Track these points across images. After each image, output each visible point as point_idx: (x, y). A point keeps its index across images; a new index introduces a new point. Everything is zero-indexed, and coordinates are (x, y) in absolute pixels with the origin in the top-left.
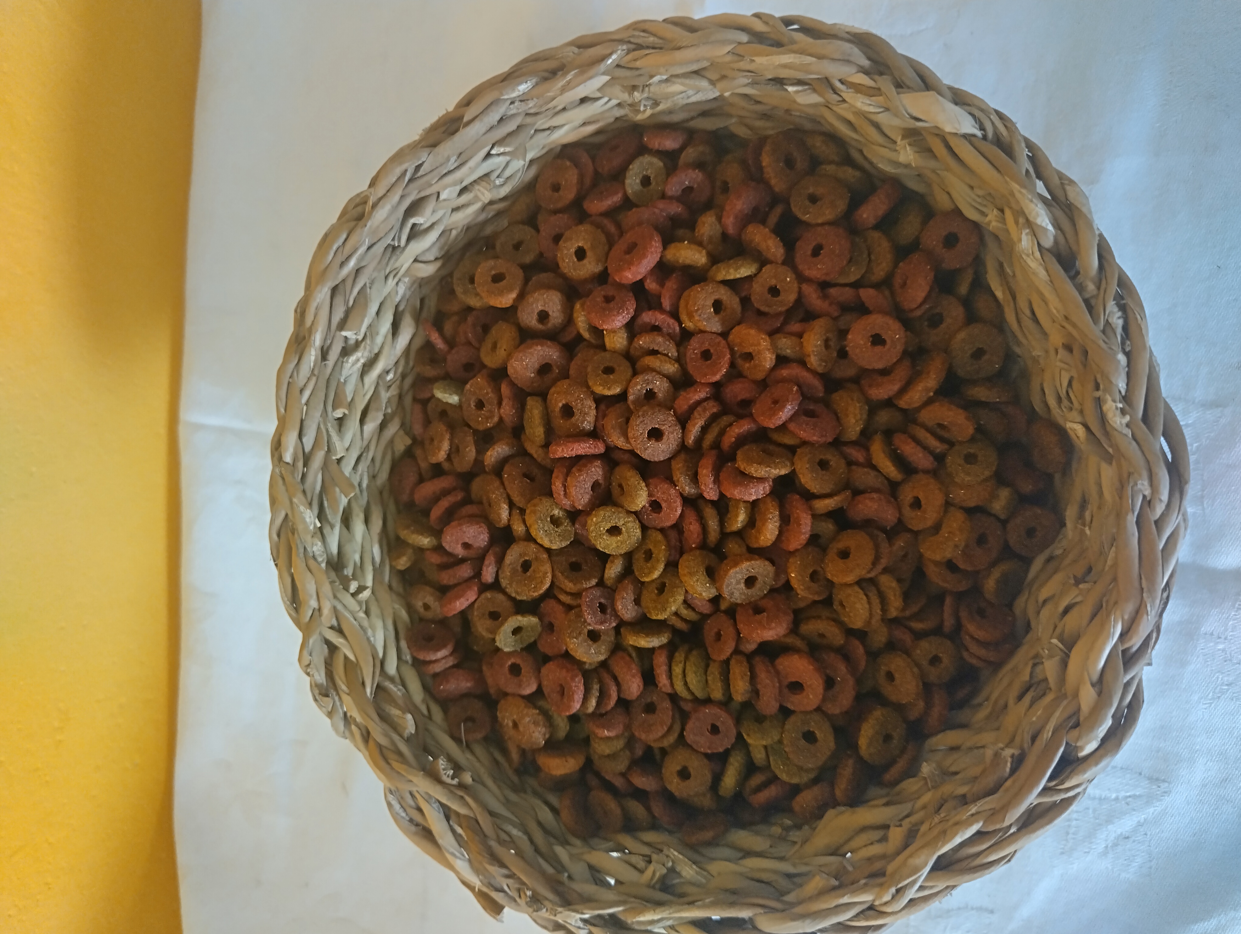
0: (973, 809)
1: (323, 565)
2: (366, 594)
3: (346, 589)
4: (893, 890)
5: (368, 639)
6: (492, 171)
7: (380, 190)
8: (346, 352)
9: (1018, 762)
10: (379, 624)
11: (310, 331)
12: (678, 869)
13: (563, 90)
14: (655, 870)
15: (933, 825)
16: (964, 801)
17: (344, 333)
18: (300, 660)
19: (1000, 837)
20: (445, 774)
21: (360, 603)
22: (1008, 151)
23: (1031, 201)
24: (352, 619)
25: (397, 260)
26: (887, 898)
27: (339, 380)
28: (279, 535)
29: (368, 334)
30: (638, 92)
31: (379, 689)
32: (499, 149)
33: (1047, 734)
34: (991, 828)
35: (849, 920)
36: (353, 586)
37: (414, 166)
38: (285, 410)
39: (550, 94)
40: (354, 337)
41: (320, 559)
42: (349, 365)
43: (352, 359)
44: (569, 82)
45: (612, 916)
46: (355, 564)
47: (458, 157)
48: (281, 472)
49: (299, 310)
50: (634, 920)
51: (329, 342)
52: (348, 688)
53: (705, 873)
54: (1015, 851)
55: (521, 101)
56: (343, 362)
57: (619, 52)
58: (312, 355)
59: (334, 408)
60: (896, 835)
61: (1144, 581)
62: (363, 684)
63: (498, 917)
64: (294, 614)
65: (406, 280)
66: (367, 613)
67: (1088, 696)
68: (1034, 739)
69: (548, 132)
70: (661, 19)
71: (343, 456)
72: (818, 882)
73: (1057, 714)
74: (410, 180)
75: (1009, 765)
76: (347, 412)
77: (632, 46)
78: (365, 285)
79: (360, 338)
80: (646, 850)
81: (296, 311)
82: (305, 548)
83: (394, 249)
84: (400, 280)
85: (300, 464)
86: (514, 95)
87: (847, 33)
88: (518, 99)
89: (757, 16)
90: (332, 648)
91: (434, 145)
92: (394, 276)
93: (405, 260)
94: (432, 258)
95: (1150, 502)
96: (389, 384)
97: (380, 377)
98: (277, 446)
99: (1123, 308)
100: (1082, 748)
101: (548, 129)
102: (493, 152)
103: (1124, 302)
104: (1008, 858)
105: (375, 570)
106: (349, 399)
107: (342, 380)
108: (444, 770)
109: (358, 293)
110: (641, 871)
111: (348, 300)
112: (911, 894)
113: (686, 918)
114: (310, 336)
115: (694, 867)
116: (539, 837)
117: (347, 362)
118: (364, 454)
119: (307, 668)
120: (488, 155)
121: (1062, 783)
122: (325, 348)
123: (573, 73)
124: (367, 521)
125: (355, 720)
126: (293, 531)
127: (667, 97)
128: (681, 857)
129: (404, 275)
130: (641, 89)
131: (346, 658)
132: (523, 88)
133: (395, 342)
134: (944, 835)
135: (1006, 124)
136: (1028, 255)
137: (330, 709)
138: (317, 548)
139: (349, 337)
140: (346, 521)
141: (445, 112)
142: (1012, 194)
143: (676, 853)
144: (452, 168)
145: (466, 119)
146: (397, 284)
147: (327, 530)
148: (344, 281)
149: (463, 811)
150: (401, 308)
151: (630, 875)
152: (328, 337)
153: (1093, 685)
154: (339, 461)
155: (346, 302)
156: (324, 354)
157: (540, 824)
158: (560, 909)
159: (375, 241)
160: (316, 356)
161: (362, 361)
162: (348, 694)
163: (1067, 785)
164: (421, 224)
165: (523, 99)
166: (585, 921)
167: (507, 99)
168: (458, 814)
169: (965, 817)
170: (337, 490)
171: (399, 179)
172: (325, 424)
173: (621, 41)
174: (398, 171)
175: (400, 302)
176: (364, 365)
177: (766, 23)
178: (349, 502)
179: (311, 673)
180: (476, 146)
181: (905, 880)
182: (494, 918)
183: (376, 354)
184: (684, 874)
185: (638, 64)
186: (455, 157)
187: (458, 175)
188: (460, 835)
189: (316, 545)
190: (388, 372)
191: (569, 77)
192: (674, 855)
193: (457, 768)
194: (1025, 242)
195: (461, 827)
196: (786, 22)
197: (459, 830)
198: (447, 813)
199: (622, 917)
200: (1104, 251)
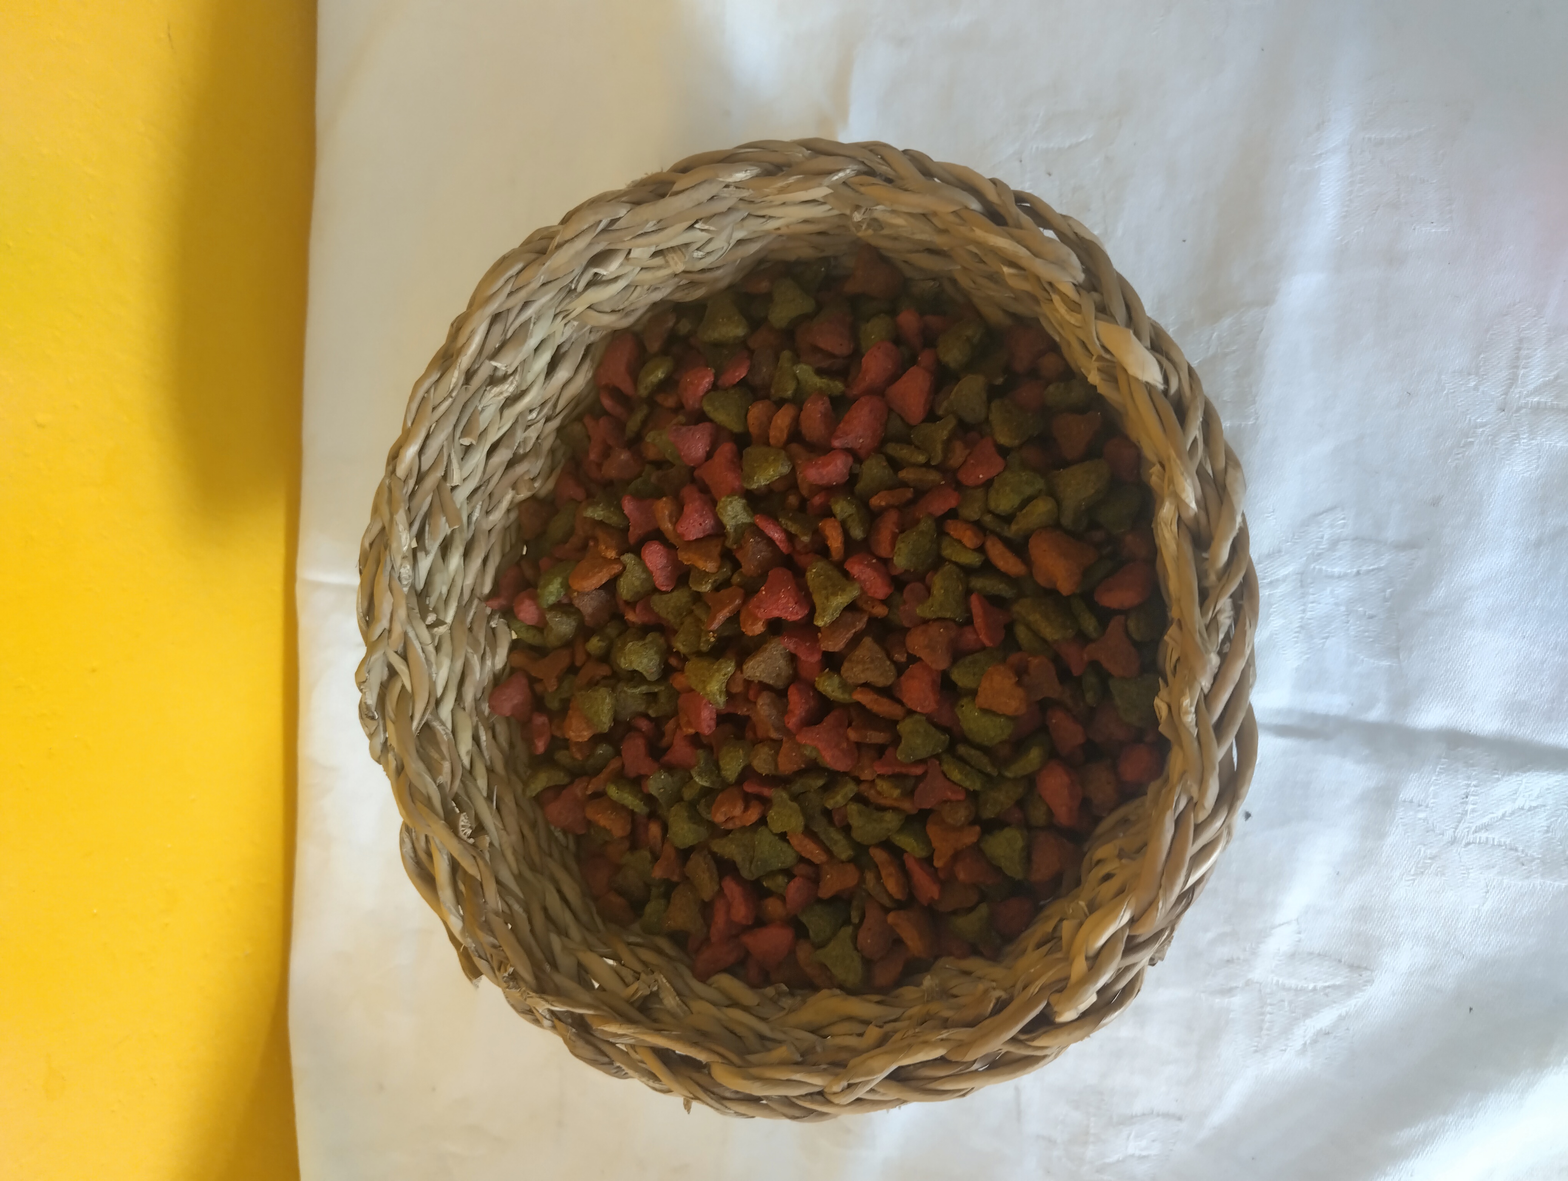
0: (945, 1035)
1: (406, 589)
2: (442, 630)
3: (424, 618)
4: (845, 1083)
5: (430, 676)
6: (693, 242)
7: (569, 233)
8: (494, 380)
9: (1001, 1006)
10: (446, 663)
11: (460, 352)
12: (662, 995)
13: (782, 191)
14: (639, 989)
15: (905, 1036)
16: (946, 1024)
17: (494, 363)
18: (357, 674)
19: (961, 1070)
20: (463, 831)
21: (433, 637)
22: (1181, 412)
23: (1183, 474)
24: (420, 651)
25: (570, 303)
26: (837, 1088)
27: (476, 407)
28: (371, 545)
29: (519, 369)
30: (859, 213)
31: (427, 727)
32: (703, 225)
33: (1034, 989)
34: (954, 1058)
35: (797, 1097)
36: (431, 618)
37: (609, 219)
38: (412, 424)
39: (767, 190)
40: (504, 369)
41: (405, 583)
42: (491, 395)
43: (496, 390)
44: (789, 185)
45: (581, 1016)
46: (441, 593)
47: (658, 222)
48: (390, 484)
49: (455, 325)
50: (599, 1028)
51: (476, 366)
52: (396, 715)
53: (686, 1008)
55: (737, 187)
56: (485, 390)
57: (848, 171)
58: (455, 376)
59: (464, 434)
60: (873, 1033)
61: (1164, 878)
62: (412, 717)
63: (475, 981)
64: (364, 628)
65: (576, 323)
66: (438, 649)
67: (1080, 966)
68: (1025, 988)
69: (762, 220)
70: (901, 149)
71: (458, 485)
72: (782, 1052)
73: (1050, 973)
74: (604, 231)
75: (992, 1005)
76: (474, 443)
77: (862, 168)
78: (530, 319)
79: (510, 371)
80: (638, 967)
81: (452, 325)
82: (393, 567)
83: (570, 292)
84: (569, 321)
85: (412, 482)
86: (730, 180)
87: (1076, 234)
88: (733, 184)
89: (994, 182)
90: (393, 673)
91: (637, 203)
92: (564, 318)
93: (579, 306)
94: (609, 310)
95: (1196, 804)
96: (529, 423)
97: (521, 414)
98: (394, 456)
99: (1237, 609)
100: (1060, 1014)
101: (763, 217)
102: (697, 226)
103: (1241, 602)
105: (458, 607)
106: (482, 429)
107: (480, 408)
108: (463, 826)
109: (521, 326)
110: (627, 985)
111: (508, 330)
112: (861, 1093)
113: (648, 1042)
114: (457, 357)
115: (677, 998)
116: (539, 919)
117: (490, 390)
118: (483, 488)
119: (361, 684)
120: (691, 227)
121: (1033, 1039)
122: (472, 370)
123: (795, 177)
124: (467, 554)
125: (393, 750)
126: (387, 546)
127: (892, 226)
128: (668, 985)
129: (574, 319)
130: (863, 211)
131: (403, 687)
132: (740, 176)
133: (548, 382)
134: (908, 1048)
135: (1194, 385)
136: (1166, 525)
137: (372, 731)
138: (406, 570)
139: (498, 366)
140: (445, 548)
141: (659, 170)
142: (1169, 459)
143: (665, 981)
144: (650, 230)
145: (676, 188)
146: (566, 325)
147: (421, 555)
148: (509, 310)
149: (472, 870)
150: (563, 350)
151: (614, 984)
152: (477, 361)
153: (1087, 958)
154: (453, 488)
155: (505, 332)
156: (469, 375)
157: (544, 907)
158: (533, 994)
159: (552, 279)
160: (458, 379)
161: (506, 395)
162: (394, 723)
163: (1036, 1043)
164: (604, 275)
165: (738, 186)
166: (552, 1012)
167: (723, 182)
168: (465, 872)
169: (933, 1040)
170: (444, 519)
171: (591, 227)
172: (450, 449)
173: (853, 159)
174: (591, 219)
175: (564, 342)
176: (507, 399)
177: (999, 195)
178: (453, 532)
179: (364, 690)
180: (679, 217)
181: (858, 1077)
182: (470, 979)
183: (522, 391)
184: (666, 1002)
185: (862, 189)
186: (655, 222)
187: (654, 238)
188: (461, 892)
189: (404, 567)
190: (531, 411)
191: (792, 180)
192: (662, 982)
193: (479, 829)
194: (1167, 511)
195: (464, 885)
196: (1020, 198)
197: (462, 887)
198: (455, 867)
199: (589, 1021)
200: (1240, 545)
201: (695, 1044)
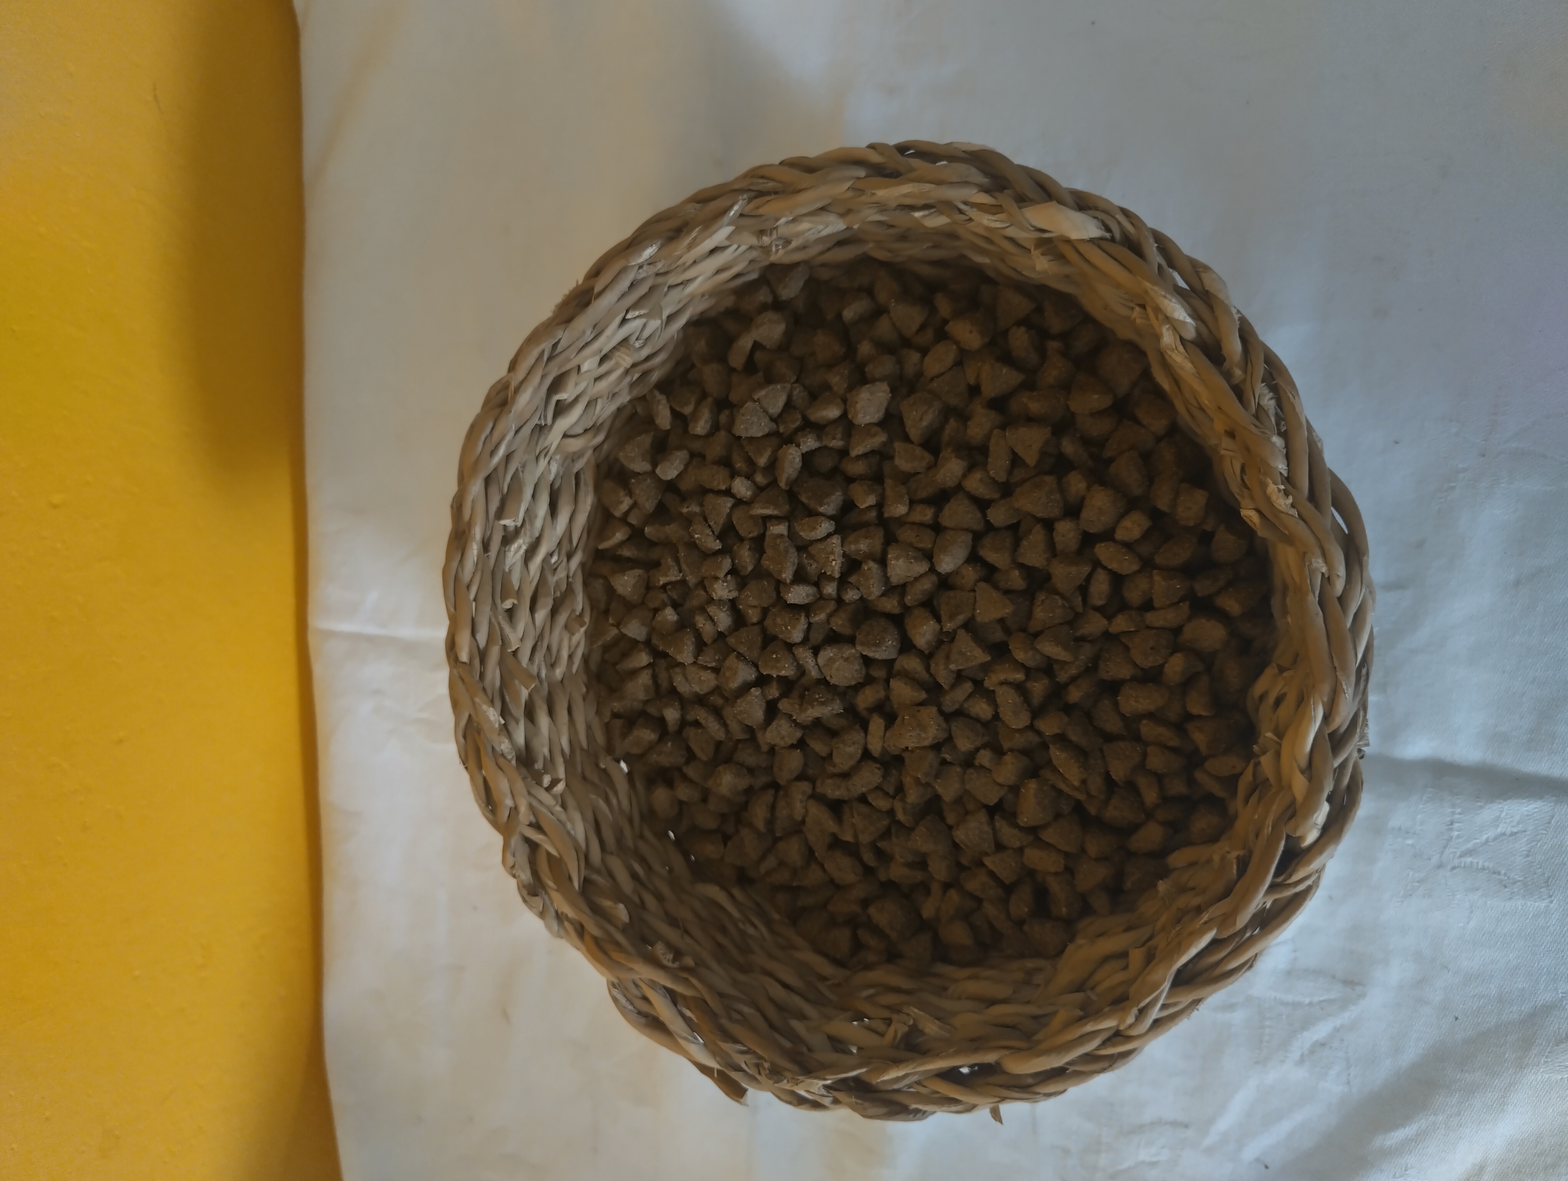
0: (1205, 917)
1: (514, 762)
2: (560, 787)
3: (539, 783)
4: (1135, 1011)
5: (568, 833)
6: (630, 335)
7: (521, 373)
8: (508, 539)
9: (1243, 864)
10: (577, 816)
11: (470, 524)
12: (921, 1026)
13: (690, 247)
14: (898, 1029)
15: (1169, 940)
16: (1199, 910)
17: (503, 522)
18: (504, 862)
19: (1238, 942)
20: (665, 958)
21: (555, 797)
22: (1136, 249)
23: (1165, 297)
24: (550, 815)
25: (546, 439)
26: (1130, 1020)
27: (504, 570)
28: (465, 737)
29: (526, 519)
30: (767, 236)
31: (586, 882)
32: (633, 313)
33: (1268, 830)
34: (1225, 935)
35: (1098, 1048)
36: (547, 780)
37: (550, 345)
38: (455, 610)
39: (677, 253)
40: (513, 524)
41: (509, 757)
42: (512, 553)
43: (514, 547)
44: (695, 239)
45: (856, 1079)
46: (545, 758)
47: (594, 329)
48: (459, 673)
49: (455, 506)
50: (879, 1081)
51: (488, 533)
52: (555, 883)
53: (948, 1027)
54: (1256, 955)
55: (649, 264)
56: (505, 552)
57: (740, 202)
58: (474, 549)
59: (503, 600)
60: (1137, 956)
61: (1335, 660)
62: (570, 878)
63: (742, 1100)
64: (491, 817)
65: (558, 457)
66: (564, 806)
67: (1299, 784)
68: (1257, 836)
69: (681, 287)
70: (777, 162)
71: (518, 648)
72: (1063, 1015)
73: (1275, 807)
74: (550, 359)
75: (1235, 867)
76: (516, 602)
77: (752, 194)
78: (517, 469)
79: (519, 524)
80: (886, 1014)
81: (452, 507)
82: (493, 748)
83: (541, 430)
84: (551, 458)
85: (477, 662)
86: (641, 260)
87: (964, 152)
88: (646, 263)
89: (872, 147)
90: (533, 846)
91: (569, 321)
92: (545, 456)
93: (554, 438)
94: (581, 431)
95: (1329, 578)
96: (555, 566)
97: (545, 560)
98: (451, 646)
99: (1275, 389)
100: (1301, 838)
101: (681, 283)
102: (629, 316)
103: (1275, 382)
104: (1249, 964)
105: (565, 762)
106: (516, 588)
107: (507, 570)
108: (663, 954)
109: (512, 479)
110: (882, 1035)
111: (503, 488)
112: (1155, 1013)
113: (932, 1070)
114: (470, 531)
115: (936, 1021)
116: (772, 1012)
117: (509, 550)
118: (539, 643)
119: (512, 870)
120: (624, 321)
121: (1290, 876)
122: (485, 540)
123: (697, 229)
124: (551, 713)
125: (567, 916)
126: (479, 731)
127: (798, 235)
128: (922, 1013)
129: (555, 453)
130: (769, 232)
131: (549, 854)
132: (649, 252)
133: (555, 521)
134: (1179, 948)
135: (1133, 222)
136: (1172, 350)
137: (541, 909)
138: (505, 746)
139: (507, 524)
140: (530, 714)
141: (574, 285)
142: (1146, 292)
143: (916, 1011)
144: (589, 339)
145: (597, 289)
146: (549, 462)
147: (512, 726)
148: (496, 469)
149: (689, 993)
150: (556, 486)
151: (871, 1040)
152: (487, 528)
153: (1302, 772)
154: (515, 653)
155: (501, 490)
156: (485, 546)
157: (772, 1000)
158: (801, 1078)
159: (522, 424)
160: (479, 550)
161: (524, 548)
162: (557, 891)
163: (1295, 878)
164: (565, 400)
165: (651, 262)
166: (828, 1088)
167: (635, 265)
168: (684, 997)
169: (1198, 927)
170: (517, 682)
171: (537, 360)
172: (496, 618)
173: (741, 191)
174: (535, 353)
175: (554, 480)
176: (527, 552)
177: (881, 154)
178: (530, 695)
179: (517, 874)
180: (610, 314)
181: (1146, 998)
182: (738, 1101)
183: (537, 538)
184: (927, 1030)
185: (761, 211)
186: (591, 329)
187: (596, 345)
188: (690, 1018)
189: (503, 743)
190: (551, 555)
191: (694, 234)
192: (914, 1013)
193: (678, 954)
194: (1168, 338)
195: (690, 1010)
196: (902, 149)
197: (688, 1013)
198: (673, 997)
199: (866, 1079)
200: (1246, 333)
201: (976, 1050)
